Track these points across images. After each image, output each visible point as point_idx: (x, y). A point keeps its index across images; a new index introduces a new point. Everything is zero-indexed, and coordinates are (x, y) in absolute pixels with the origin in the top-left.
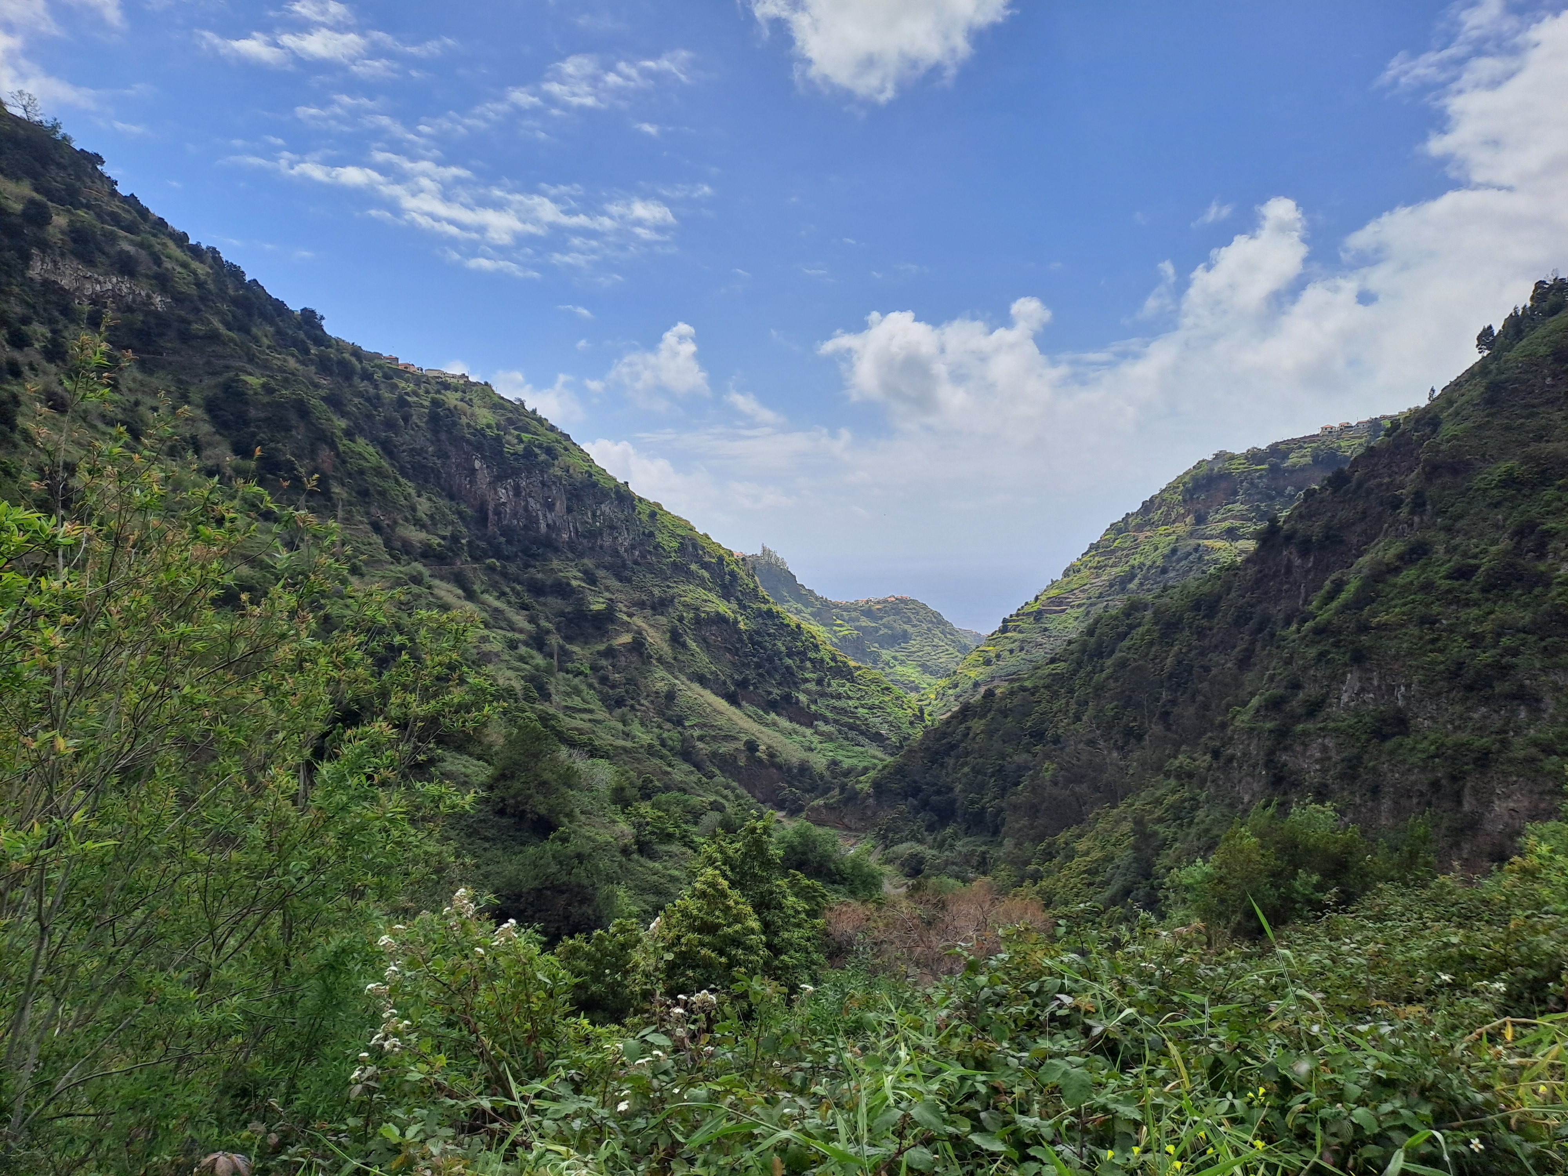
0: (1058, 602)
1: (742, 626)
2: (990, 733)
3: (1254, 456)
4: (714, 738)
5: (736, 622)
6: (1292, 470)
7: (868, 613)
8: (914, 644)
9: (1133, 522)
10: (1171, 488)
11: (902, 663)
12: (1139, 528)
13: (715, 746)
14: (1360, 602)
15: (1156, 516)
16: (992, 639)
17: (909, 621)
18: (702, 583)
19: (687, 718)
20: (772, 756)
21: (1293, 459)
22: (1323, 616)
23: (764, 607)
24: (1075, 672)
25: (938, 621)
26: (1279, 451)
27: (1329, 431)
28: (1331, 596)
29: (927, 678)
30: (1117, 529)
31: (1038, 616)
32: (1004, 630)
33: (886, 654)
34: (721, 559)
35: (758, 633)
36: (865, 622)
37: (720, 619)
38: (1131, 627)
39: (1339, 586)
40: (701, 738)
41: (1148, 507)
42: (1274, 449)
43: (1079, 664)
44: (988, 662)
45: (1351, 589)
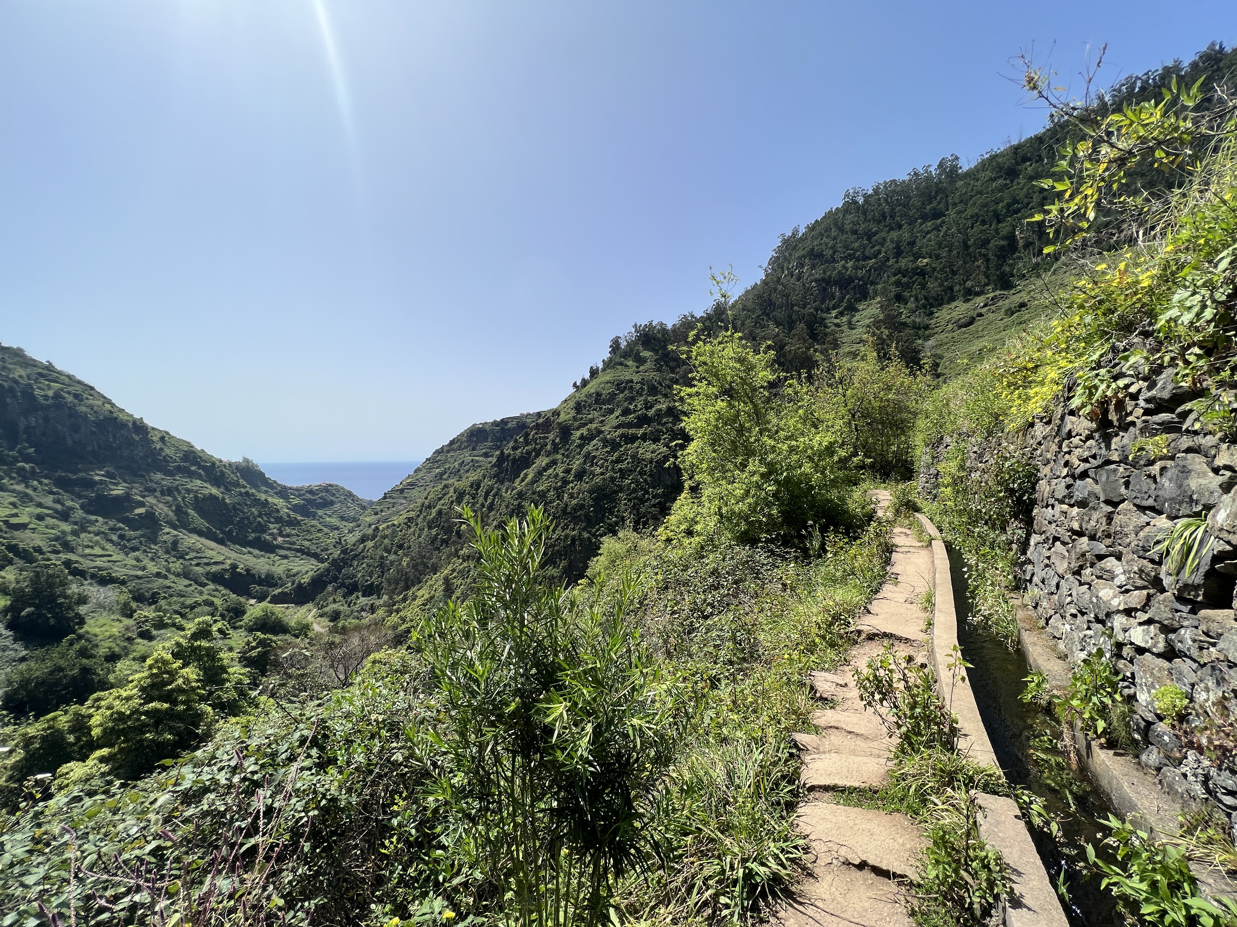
0: (412, 485)
1: (228, 501)
2: (375, 547)
3: (495, 423)
4: (207, 564)
5: (223, 499)
6: (509, 429)
7: (311, 492)
8: (337, 506)
9: (445, 449)
10: (462, 435)
11: (330, 516)
12: (448, 451)
13: (208, 568)
14: (533, 482)
15: (455, 446)
16: (379, 503)
17: (334, 495)
18: (200, 478)
19: (187, 554)
20: (248, 570)
21: (510, 425)
22: (519, 488)
23: (243, 490)
24: (418, 516)
25: (350, 495)
26: (504, 422)
27: (522, 415)
28: (523, 481)
29: (344, 523)
30: (438, 452)
31: (402, 491)
32: (385, 498)
33: (320, 512)
34: (214, 464)
35: (239, 504)
36: (308, 496)
37: (212, 497)
38: (445, 495)
39: (526, 475)
40: (198, 565)
41: (452, 442)
42: (503, 420)
43: (421, 511)
44: (376, 514)
45: (530, 477)
